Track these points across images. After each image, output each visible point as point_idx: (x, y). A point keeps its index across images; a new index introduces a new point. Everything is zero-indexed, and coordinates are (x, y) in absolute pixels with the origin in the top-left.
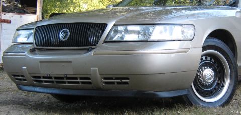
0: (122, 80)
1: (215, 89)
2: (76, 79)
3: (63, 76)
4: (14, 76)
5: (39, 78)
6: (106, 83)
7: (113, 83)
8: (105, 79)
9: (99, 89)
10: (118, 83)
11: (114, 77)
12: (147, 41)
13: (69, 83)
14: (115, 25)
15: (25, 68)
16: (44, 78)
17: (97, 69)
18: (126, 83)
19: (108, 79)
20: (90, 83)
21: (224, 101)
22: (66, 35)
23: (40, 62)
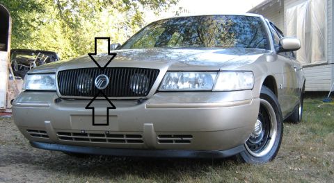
0: (183, 137)
1: (262, 142)
2: (122, 136)
3: (104, 133)
4: (30, 131)
5: (69, 134)
6: (161, 141)
7: (171, 141)
8: (160, 136)
9: (152, 148)
10: (177, 141)
11: (173, 134)
12: (211, 91)
13: (110, 141)
14: (168, 71)
15: (49, 122)
16: (75, 134)
17: (152, 124)
18: (188, 141)
19: (165, 137)
20: (141, 141)
21: (272, 155)
22: (105, 82)
23: (72, 115)
